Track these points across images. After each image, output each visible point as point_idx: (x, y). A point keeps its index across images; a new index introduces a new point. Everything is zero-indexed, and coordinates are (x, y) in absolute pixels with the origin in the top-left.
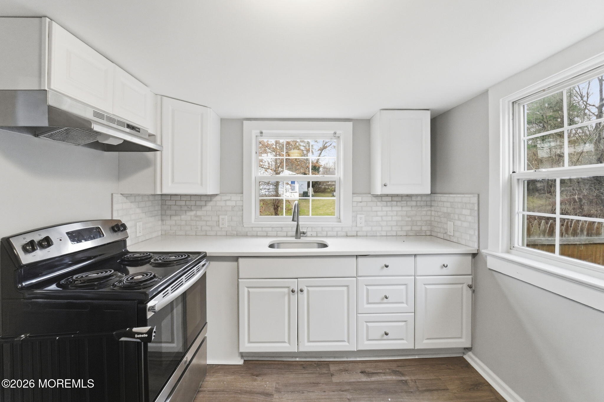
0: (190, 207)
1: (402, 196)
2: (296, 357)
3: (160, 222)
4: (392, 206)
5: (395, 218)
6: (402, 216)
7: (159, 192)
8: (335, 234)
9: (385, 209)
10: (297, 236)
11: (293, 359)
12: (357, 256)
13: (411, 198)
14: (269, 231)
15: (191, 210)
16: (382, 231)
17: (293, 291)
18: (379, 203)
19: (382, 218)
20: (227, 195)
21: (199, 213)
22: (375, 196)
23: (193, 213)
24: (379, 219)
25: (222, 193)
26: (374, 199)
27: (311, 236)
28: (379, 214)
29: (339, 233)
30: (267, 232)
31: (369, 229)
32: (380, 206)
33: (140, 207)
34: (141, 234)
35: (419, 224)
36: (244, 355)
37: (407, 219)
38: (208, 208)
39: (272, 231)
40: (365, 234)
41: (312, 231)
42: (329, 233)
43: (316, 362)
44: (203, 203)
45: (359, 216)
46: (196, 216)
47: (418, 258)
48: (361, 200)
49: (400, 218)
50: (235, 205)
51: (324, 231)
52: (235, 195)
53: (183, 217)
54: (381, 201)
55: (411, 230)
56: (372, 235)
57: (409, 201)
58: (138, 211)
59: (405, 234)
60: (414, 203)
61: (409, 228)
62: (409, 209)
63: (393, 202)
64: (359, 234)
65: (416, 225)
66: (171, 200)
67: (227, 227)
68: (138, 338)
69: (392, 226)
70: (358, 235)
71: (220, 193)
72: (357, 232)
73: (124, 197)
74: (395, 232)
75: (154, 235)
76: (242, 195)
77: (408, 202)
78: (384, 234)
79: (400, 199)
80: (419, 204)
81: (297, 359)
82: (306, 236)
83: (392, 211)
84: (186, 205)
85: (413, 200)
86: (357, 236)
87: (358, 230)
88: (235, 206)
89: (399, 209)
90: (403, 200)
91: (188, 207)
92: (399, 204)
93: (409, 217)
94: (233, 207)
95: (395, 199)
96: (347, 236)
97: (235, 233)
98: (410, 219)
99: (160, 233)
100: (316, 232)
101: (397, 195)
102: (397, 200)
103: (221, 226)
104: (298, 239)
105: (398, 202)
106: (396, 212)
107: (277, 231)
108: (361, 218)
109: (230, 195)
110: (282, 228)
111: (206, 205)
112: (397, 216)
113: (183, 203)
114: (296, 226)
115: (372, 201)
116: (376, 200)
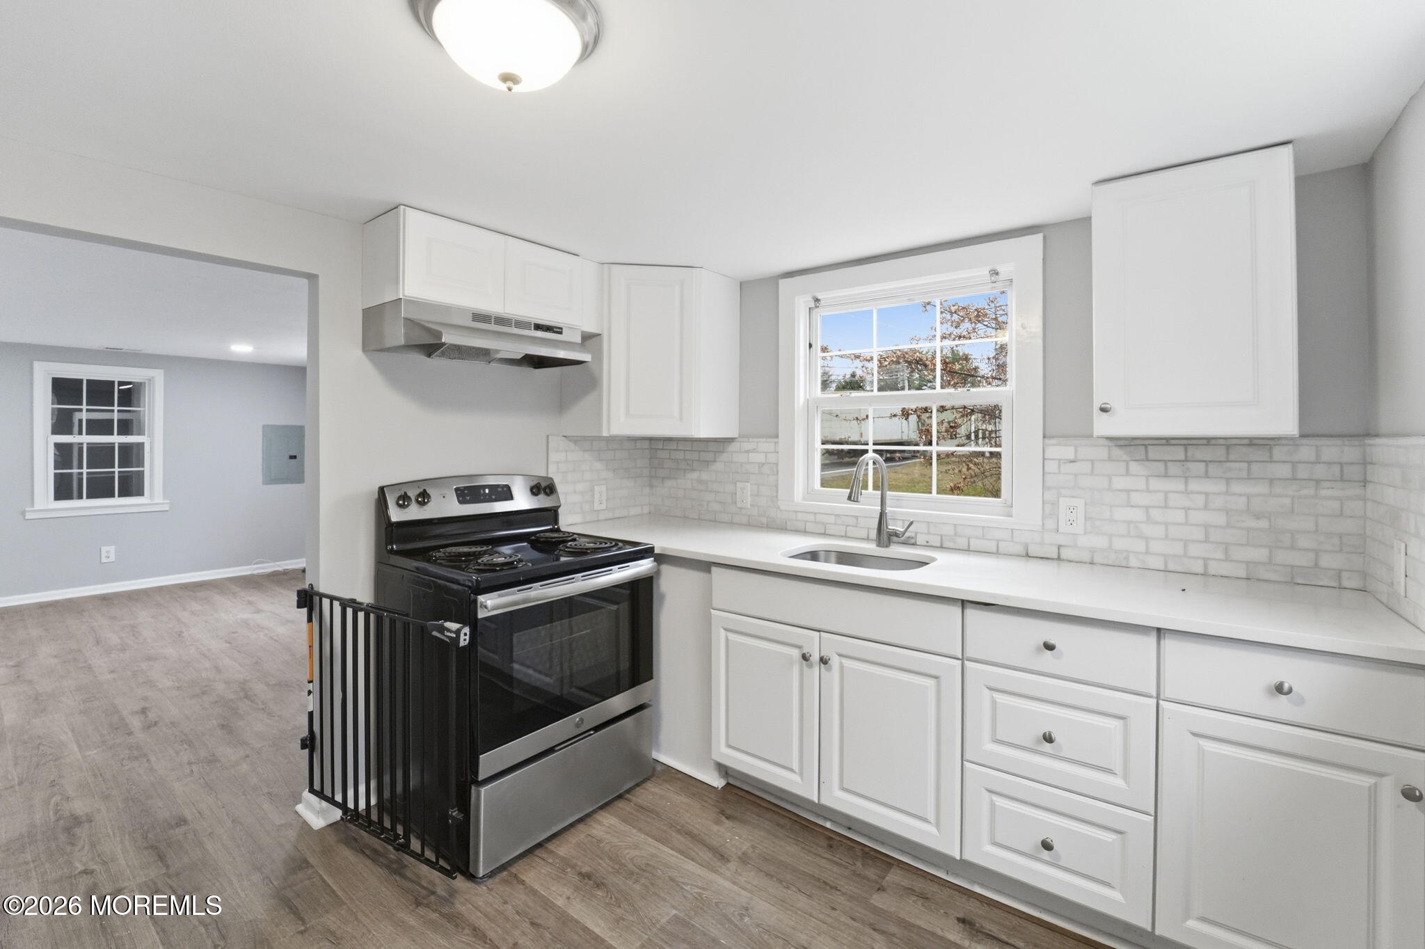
0: (690, 462)
1: (1228, 444)
2: (826, 819)
3: (647, 490)
4: (1186, 478)
5: (1199, 517)
6: (1227, 512)
7: (605, 434)
8: (992, 546)
9: (1156, 484)
10: (879, 540)
11: (820, 822)
12: (964, 603)
13: (1270, 450)
14: (830, 524)
15: (693, 470)
16: (1147, 552)
17: (805, 657)
18: (1134, 467)
19: (1147, 513)
20: (751, 440)
21: (705, 476)
22: (1122, 443)
23: (695, 475)
24: (1137, 515)
25: (744, 436)
26: (1117, 452)
27: (925, 544)
28: (1136, 498)
29: (1002, 545)
30: (824, 525)
31: (1100, 542)
32: (1143, 476)
33: (602, 460)
34: (604, 507)
35: (1304, 542)
36: (729, 772)
37: (1253, 523)
38: (718, 466)
39: (836, 524)
40: (1087, 557)
41: (929, 533)
42: (975, 544)
43: (867, 850)
44: (710, 456)
45: (1064, 503)
46: (700, 481)
47: (1169, 644)
48: (1072, 457)
49: (1221, 519)
50: (764, 462)
51: (960, 536)
52: (764, 440)
53: (679, 481)
54: (1143, 460)
55: (1270, 563)
56: (1110, 563)
57: (1257, 461)
58: (598, 465)
59: (1243, 574)
60: (1284, 471)
61: (1260, 554)
62: (1262, 488)
63: (1190, 465)
64: (1065, 554)
65: (1293, 548)
66: (663, 449)
67: (749, 507)
68: (446, 636)
69: (1186, 543)
70: (1062, 556)
71: (740, 436)
72: (1059, 547)
73: (570, 441)
74: (1201, 562)
75: (634, 511)
76: (776, 440)
77: (1254, 467)
78: (1158, 563)
79: (1220, 453)
80: (1303, 473)
81: (828, 825)
82: (913, 544)
83: (1187, 492)
84: (686, 460)
85: (1275, 458)
86: (1059, 558)
87: (1063, 543)
88: (764, 464)
89: (1219, 487)
90: (1232, 457)
91: (688, 464)
92: (1213, 469)
93: (1258, 517)
94: (761, 465)
95: (1201, 453)
96: (1027, 556)
97: (764, 520)
98: (1263, 524)
99: (646, 510)
100: (939, 537)
101: (1208, 441)
102: (1208, 457)
103: (739, 505)
104: (883, 547)
105: (1211, 466)
106: (1202, 497)
107: (848, 526)
108: (1072, 509)
109: (755, 440)
110: (857, 518)
111: (715, 461)
112: (1206, 507)
113: (680, 455)
114: (878, 516)
115: (1110, 459)
116: (1125, 457)
